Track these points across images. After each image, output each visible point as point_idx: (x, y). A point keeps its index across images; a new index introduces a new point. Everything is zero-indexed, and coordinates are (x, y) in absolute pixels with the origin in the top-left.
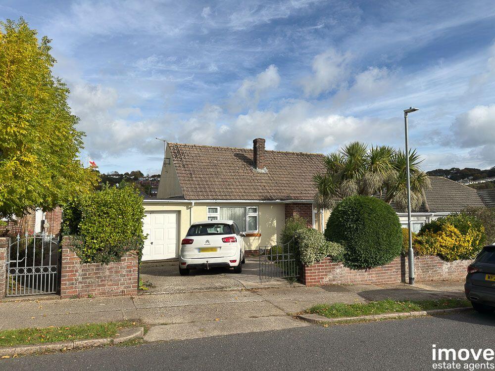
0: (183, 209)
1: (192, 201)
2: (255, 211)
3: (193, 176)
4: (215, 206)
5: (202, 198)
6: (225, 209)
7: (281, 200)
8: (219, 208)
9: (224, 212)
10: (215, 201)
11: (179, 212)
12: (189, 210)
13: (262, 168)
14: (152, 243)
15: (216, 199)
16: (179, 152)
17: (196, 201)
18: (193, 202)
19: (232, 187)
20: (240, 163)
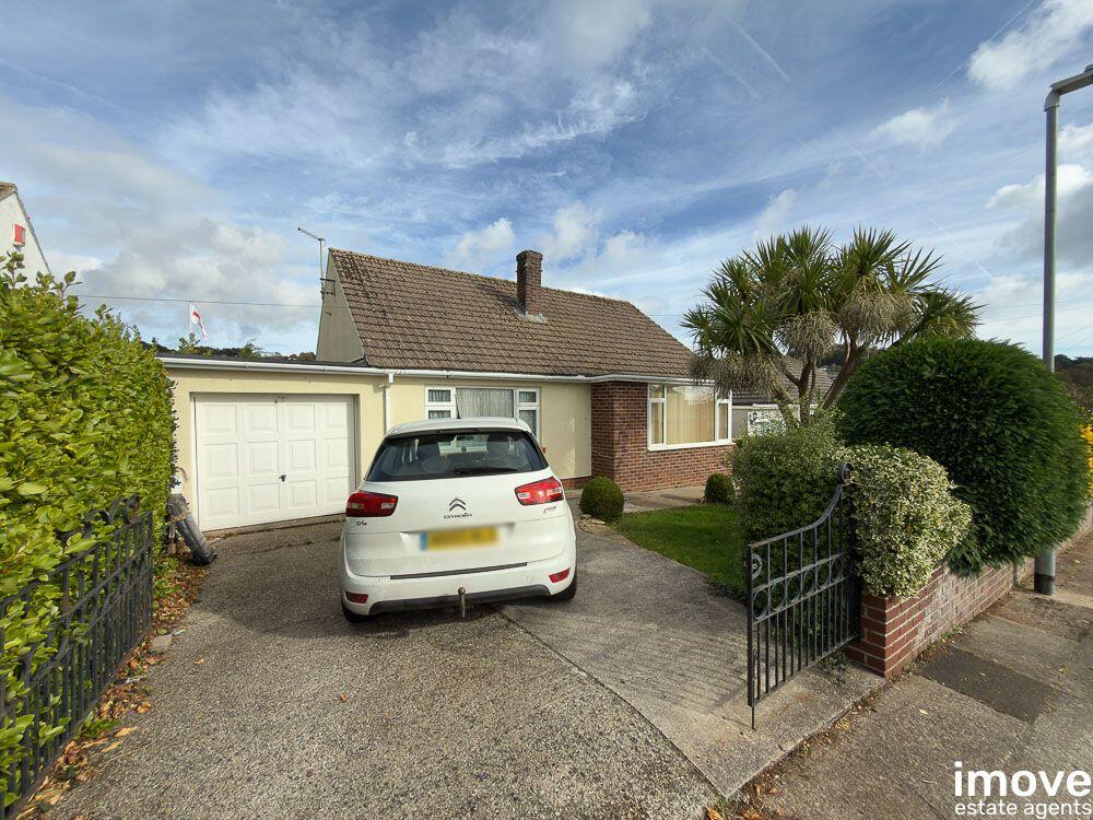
0: (365, 391)
1: (387, 371)
2: (532, 397)
3: (389, 316)
4: (446, 385)
5: (412, 364)
6: (467, 393)
7: (587, 375)
8: (453, 391)
9: (466, 400)
10: (445, 373)
11: (355, 397)
12: (382, 393)
13: (536, 312)
14: (283, 478)
15: (448, 369)
16: (354, 267)
17: (399, 371)
18: (391, 373)
19: (480, 344)
20: (491, 301)
